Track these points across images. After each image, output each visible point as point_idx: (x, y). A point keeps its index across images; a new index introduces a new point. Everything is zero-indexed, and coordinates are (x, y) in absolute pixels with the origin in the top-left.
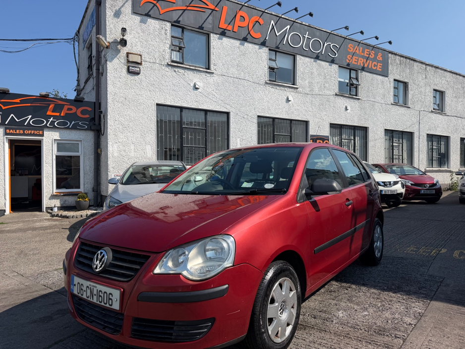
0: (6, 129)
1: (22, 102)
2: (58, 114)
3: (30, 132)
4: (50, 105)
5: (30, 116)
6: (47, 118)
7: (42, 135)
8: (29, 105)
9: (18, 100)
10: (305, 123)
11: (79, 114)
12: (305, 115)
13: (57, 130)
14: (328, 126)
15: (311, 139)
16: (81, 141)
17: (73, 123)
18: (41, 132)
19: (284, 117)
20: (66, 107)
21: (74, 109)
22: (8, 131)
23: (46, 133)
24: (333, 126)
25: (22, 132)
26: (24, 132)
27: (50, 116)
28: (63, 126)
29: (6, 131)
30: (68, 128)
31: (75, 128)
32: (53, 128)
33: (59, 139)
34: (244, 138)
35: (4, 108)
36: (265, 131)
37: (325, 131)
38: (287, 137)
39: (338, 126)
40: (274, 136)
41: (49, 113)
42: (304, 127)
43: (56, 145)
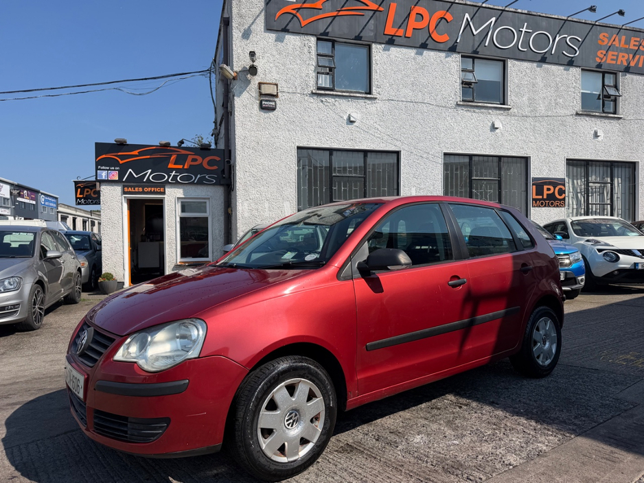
0: (124, 187)
1: (141, 154)
2: (181, 167)
3: (153, 189)
4: (171, 155)
5: (150, 171)
6: (169, 171)
7: (164, 193)
8: (149, 157)
9: (136, 152)
10: (523, 160)
11: (206, 166)
12: (523, 148)
13: (180, 186)
14: (564, 163)
15: (533, 184)
16: (209, 199)
17: (199, 176)
18: (162, 190)
19: (487, 153)
20: (190, 158)
21: (200, 159)
22: (126, 189)
23: (168, 190)
24: (571, 163)
25: (141, 189)
26: (143, 189)
27: (172, 170)
28: (187, 181)
29: (124, 189)
30: (193, 183)
31: (200, 183)
32: (176, 183)
33: (183, 196)
34: (422, 186)
35: (121, 162)
36: (456, 175)
37: (559, 171)
38: (493, 182)
39: (583, 162)
40: (471, 181)
41: (171, 166)
42: (523, 166)
43: (180, 204)
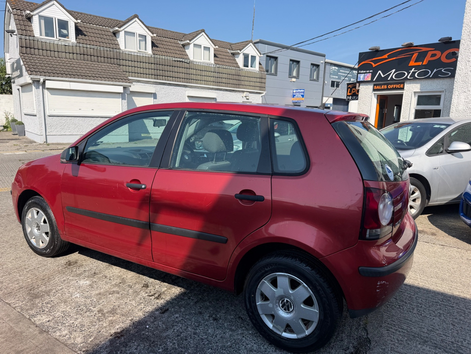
0: (374, 85)
1: (389, 57)
2: (420, 63)
3: (392, 86)
4: (413, 54)
5: (394, 70)
7: (403, 89)
8: (395, 58)
9: (386, 56)
11: (444, 60)
13: (418, 81)
16: (443, 92)
17: (435, 70)
18: (402, 86)
20: (430, 54)
22: (375, 88)
23: (407, 86)
25: (386, 87)
26: (387, 87)
27: (411, 68)
29: (374, 87)
30: (428, 78)
31: (436, 76)
33: (419, 91)
35: (374, 65)
41: (412, 63)
43: (416, 98)
